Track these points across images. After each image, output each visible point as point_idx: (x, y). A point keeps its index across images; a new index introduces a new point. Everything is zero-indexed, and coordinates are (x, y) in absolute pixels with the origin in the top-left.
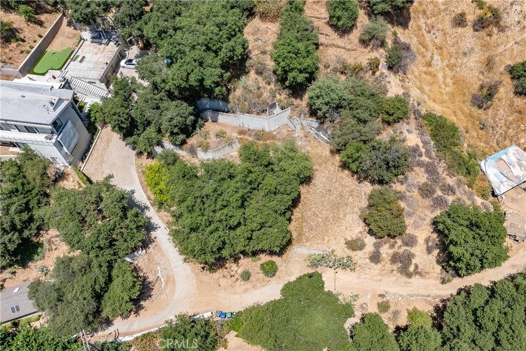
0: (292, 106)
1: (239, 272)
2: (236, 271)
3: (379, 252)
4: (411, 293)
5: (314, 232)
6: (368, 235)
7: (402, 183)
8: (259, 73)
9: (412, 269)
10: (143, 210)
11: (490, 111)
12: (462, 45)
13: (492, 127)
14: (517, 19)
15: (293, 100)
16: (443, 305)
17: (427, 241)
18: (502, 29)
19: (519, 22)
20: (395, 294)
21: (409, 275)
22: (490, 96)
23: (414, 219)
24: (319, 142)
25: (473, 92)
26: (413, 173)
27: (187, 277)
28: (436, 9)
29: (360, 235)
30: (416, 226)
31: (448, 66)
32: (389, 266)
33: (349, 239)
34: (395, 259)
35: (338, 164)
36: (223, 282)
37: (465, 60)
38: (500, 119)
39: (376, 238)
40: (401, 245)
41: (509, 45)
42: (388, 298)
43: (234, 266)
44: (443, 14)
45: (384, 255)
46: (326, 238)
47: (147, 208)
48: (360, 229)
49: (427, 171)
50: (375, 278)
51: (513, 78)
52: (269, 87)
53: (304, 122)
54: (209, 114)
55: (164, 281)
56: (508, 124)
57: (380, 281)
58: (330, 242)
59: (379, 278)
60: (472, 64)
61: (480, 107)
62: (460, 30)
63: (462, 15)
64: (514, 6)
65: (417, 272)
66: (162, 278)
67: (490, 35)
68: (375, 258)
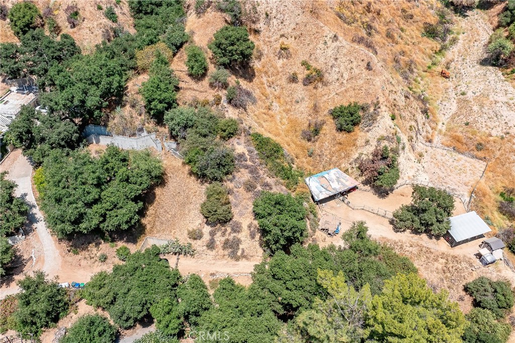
0: (158, 133)
1: (98, 255)
2: (96, 254)
3: (213, 239)
5: (164, 226)
6: (206, 225)
7: (231, 181)
8: (133, 106)
9: (239, 253)
10: (31, 208)
11: (317, 144)
12: (295, 96)
13: (319, 155)
14: (336, 77)
15: (158, 127)
17: (249, 227)
18: (325, 84)
19: (338, 79)
21: (237, 259)
22: (317, 132)
23: (239, 208)
24: (175, 158)
25: (303, 129)
26: (239, 173)
27: (55, 258)
28: (276, 71)
29: (199, 226)
30: (241, 215)
31: (284, 111)
32: (221, 252)
33: (191, 229)
34: (226, 245)
35: (186, 172)
36: (83, 263)
37: (298, 106)
38: (326, 150)
39: (211, 227)
40: (230, 232)
41: (331, 96)
42: (218, 276)
43: (94, 250)
44: (281, 74)
45: (218, 243)
47: (34, 206)
48: (200, 221)
49: (251, 172)
50: (209, 262)
51: (334, 118)
52: (140, 118)
53: (165, 144)
54: (93, 138)
55: (35, 260)
56: (331, 153)
57: (214, 264)
59: (213, 262)
60: (303, 109)
61: (309, 140)
62: (294, 85)
63: (295, 74)
64: (334, 68)
65: (244, 256)
66: (34, 257)
67: (315, 88)
68: (211, 245)
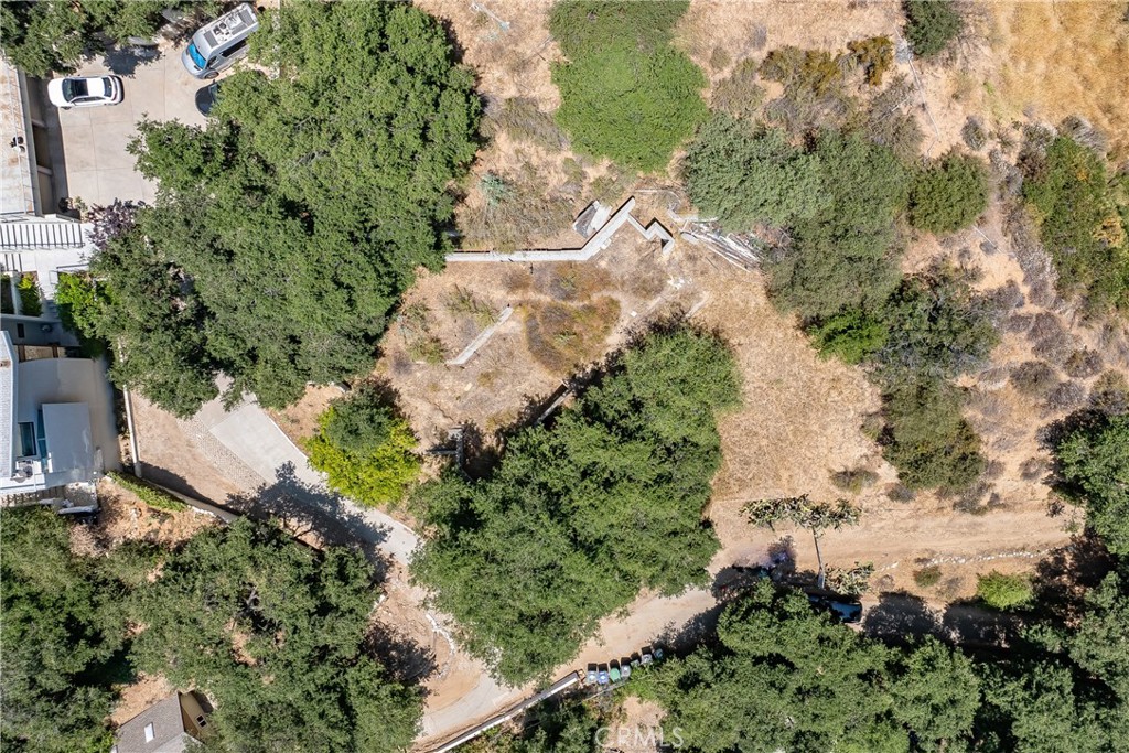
4: (985, 547)
5: (753, 466)
9: (984, 501)
16: (1056, 558)
17: (1026, 465)
20: (951, 555)
21: (979, 512)
23: (997, 434)
29: (864, 462)
30: (1003, 446)
32: (932, 502)
33: (839, 469)
42: (936, 562)
46: (785, 475)
48: (865, 451)
49: (1034, 336)
50: (902, 525)
52: (559, 159)
55: (451, 637)
57: (915, 529)
58: (795, 479)
59: (911, 523)
65: (995, 504)
66: (444, 633)
